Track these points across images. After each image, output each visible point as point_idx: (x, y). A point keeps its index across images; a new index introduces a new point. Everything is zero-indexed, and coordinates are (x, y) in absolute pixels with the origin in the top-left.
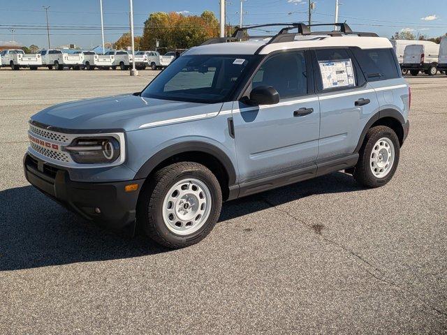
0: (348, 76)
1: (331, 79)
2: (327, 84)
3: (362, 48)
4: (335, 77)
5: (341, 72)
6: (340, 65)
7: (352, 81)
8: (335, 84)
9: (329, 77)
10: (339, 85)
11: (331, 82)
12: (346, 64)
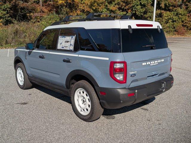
0: (71, 45)
1: (61, 45)
2: (59, 47)
3: (86, 28)
4: (64, 44)
5: (68, 42)
6: (68, 38)
7: (72, 48)
8: (63, 47)
9: (61, 44)
10: (65, 48)
11: (61, 46)
12: (72, 38)
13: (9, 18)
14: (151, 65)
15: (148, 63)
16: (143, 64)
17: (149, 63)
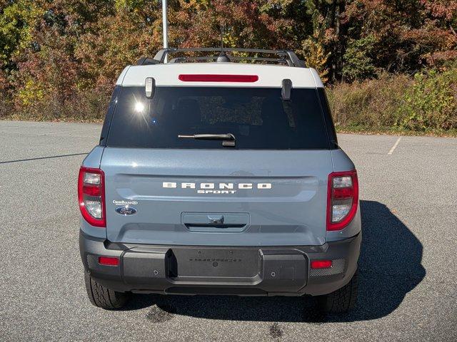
13: (367, 68)
14: (199, 192)
15: (184, 185)
16: (165, 185)
17: (193, 186)
